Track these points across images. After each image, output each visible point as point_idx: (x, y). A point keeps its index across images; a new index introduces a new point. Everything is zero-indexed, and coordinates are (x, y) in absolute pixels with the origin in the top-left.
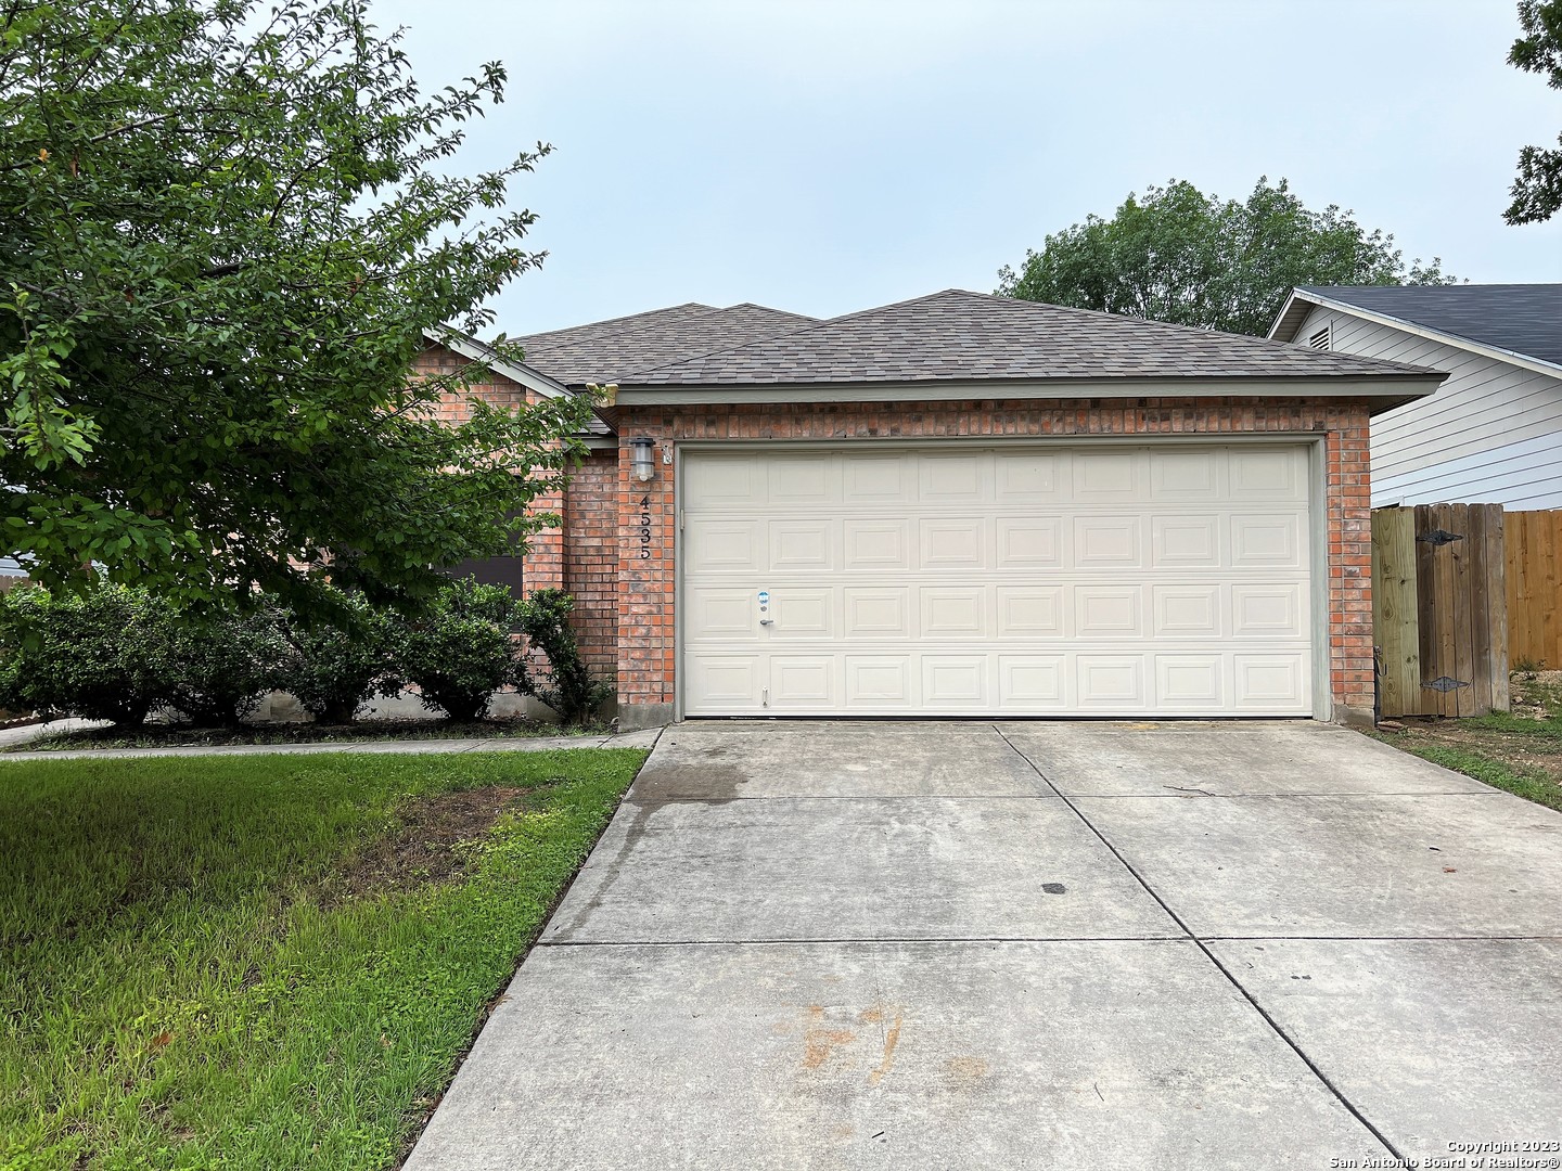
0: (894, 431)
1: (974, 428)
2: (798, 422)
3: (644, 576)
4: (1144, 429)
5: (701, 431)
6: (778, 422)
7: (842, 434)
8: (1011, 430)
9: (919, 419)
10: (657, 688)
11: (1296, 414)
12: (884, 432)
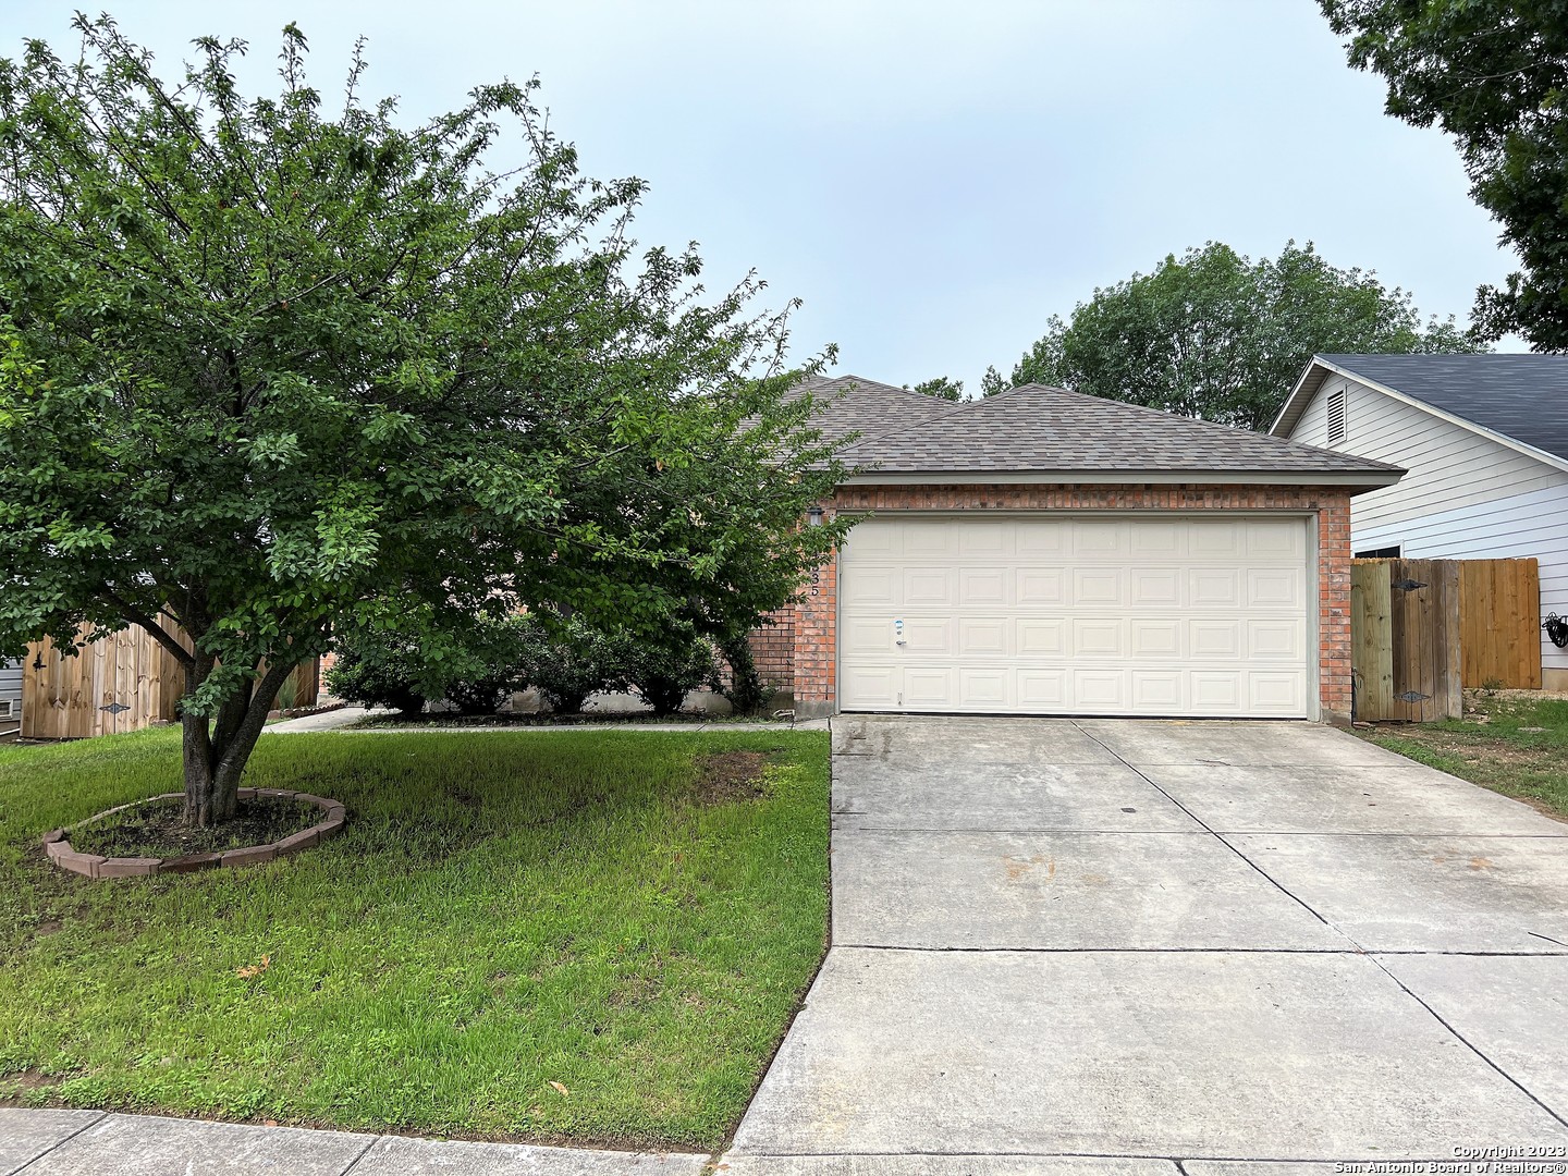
0: (999, 504)
1: (1059, 503)
2: (928, 497)
3: (814, 608)
4: (1184, 506)
5: (856, 503)
6: (913, 497)
7: (961, 506)
8: (1086, 505)
9: (1018, 496)
10: (823, 689)
11: (1297, 496)
12: (992, 505)
